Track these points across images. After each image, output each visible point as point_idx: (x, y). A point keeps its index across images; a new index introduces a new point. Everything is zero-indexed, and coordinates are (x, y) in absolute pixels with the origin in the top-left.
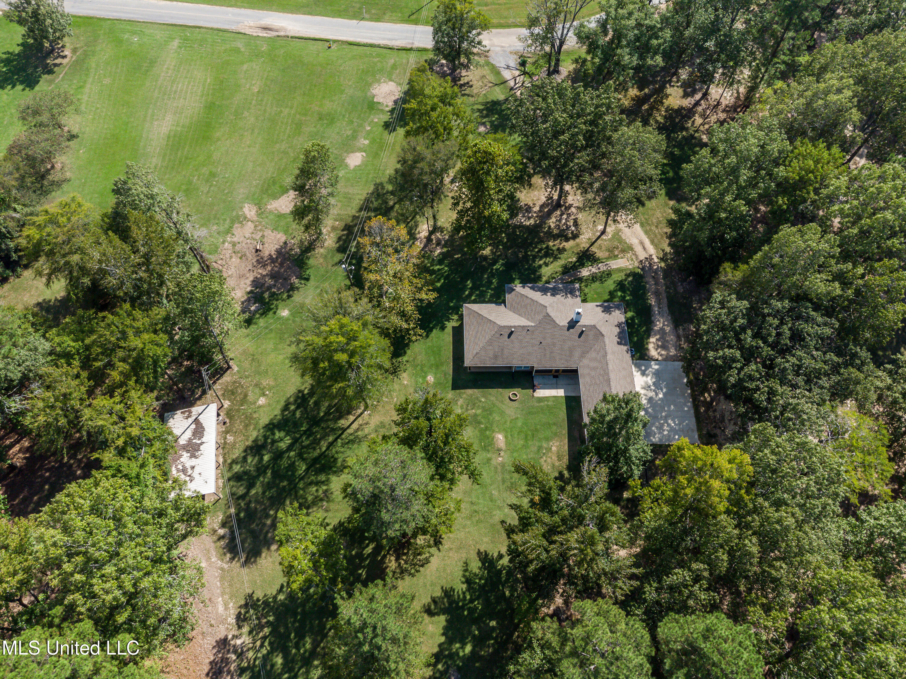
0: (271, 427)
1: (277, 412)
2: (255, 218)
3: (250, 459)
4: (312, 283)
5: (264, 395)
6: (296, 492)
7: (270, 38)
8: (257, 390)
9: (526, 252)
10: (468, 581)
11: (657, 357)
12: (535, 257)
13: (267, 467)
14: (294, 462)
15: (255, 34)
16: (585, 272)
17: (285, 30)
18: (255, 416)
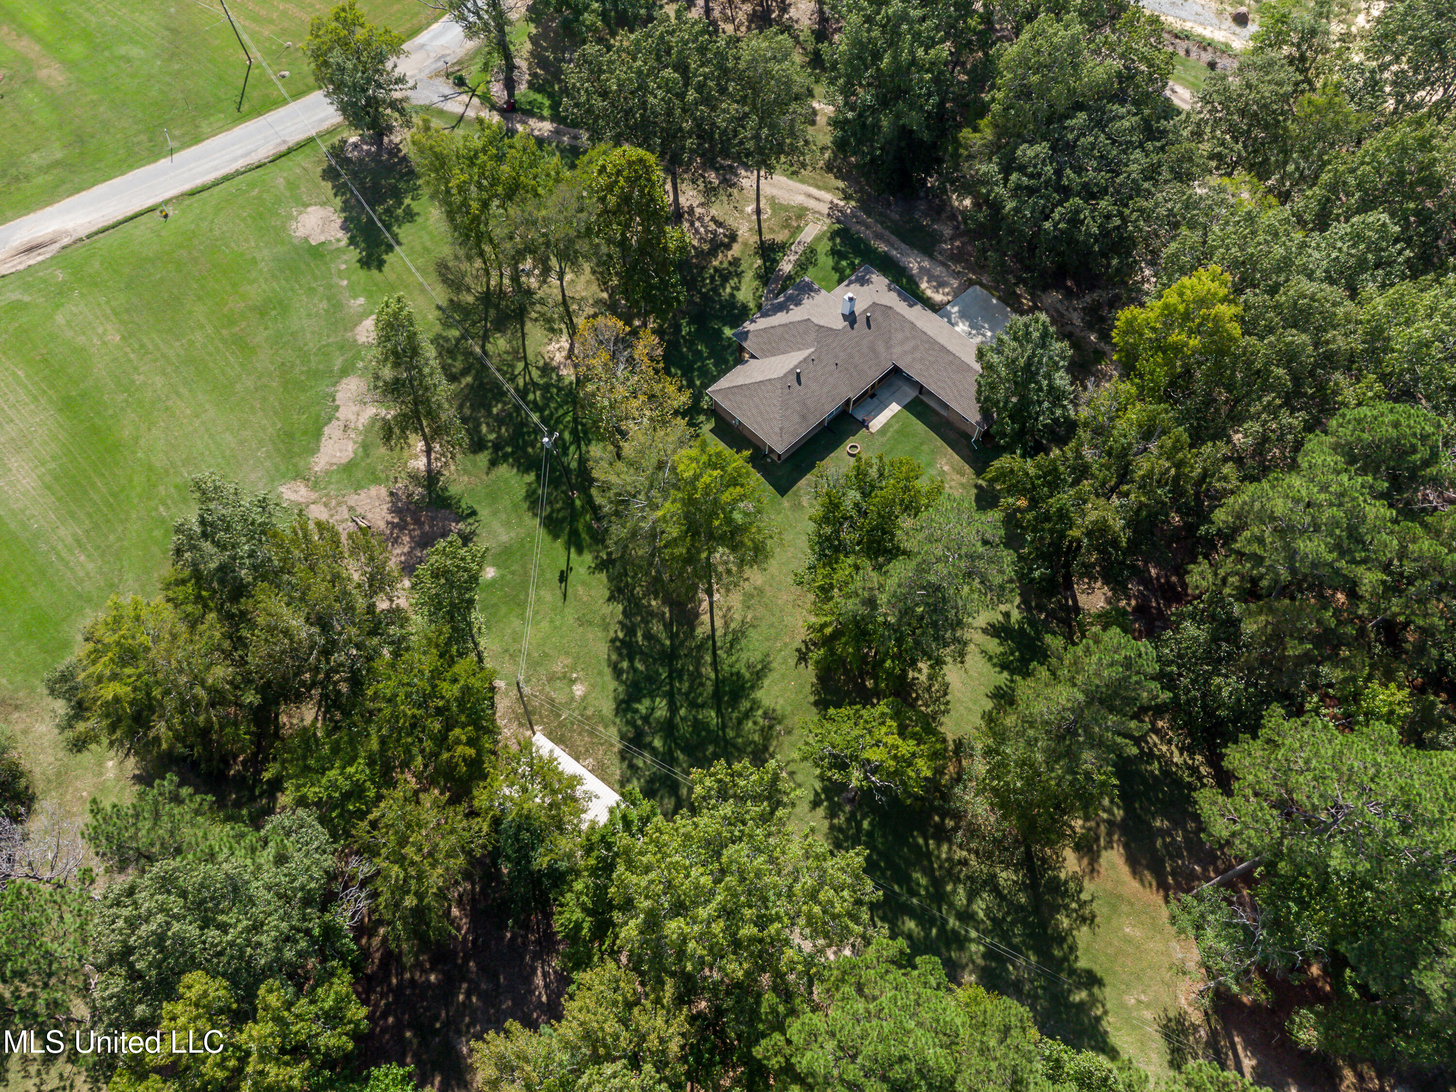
0: (624, 706)
1: (612, 684)
2: (314, 496)
3: (641, 764)
4: (484, 513)
5: (573, 682)
6: (734, 746)
7: (52, 258)
8: (558, 684)
9: (700, 292)
10: (1004, 666)
11: (945, 299)
12: (715, 290)
13: (670, 752)
14: (695, 718)
15: (21, 267)
16: (786, 266)
17: (67, 233)
18: (589, 712)
